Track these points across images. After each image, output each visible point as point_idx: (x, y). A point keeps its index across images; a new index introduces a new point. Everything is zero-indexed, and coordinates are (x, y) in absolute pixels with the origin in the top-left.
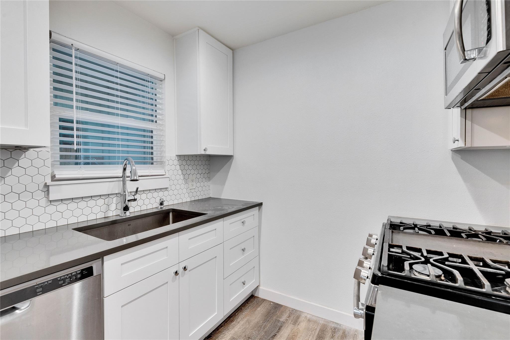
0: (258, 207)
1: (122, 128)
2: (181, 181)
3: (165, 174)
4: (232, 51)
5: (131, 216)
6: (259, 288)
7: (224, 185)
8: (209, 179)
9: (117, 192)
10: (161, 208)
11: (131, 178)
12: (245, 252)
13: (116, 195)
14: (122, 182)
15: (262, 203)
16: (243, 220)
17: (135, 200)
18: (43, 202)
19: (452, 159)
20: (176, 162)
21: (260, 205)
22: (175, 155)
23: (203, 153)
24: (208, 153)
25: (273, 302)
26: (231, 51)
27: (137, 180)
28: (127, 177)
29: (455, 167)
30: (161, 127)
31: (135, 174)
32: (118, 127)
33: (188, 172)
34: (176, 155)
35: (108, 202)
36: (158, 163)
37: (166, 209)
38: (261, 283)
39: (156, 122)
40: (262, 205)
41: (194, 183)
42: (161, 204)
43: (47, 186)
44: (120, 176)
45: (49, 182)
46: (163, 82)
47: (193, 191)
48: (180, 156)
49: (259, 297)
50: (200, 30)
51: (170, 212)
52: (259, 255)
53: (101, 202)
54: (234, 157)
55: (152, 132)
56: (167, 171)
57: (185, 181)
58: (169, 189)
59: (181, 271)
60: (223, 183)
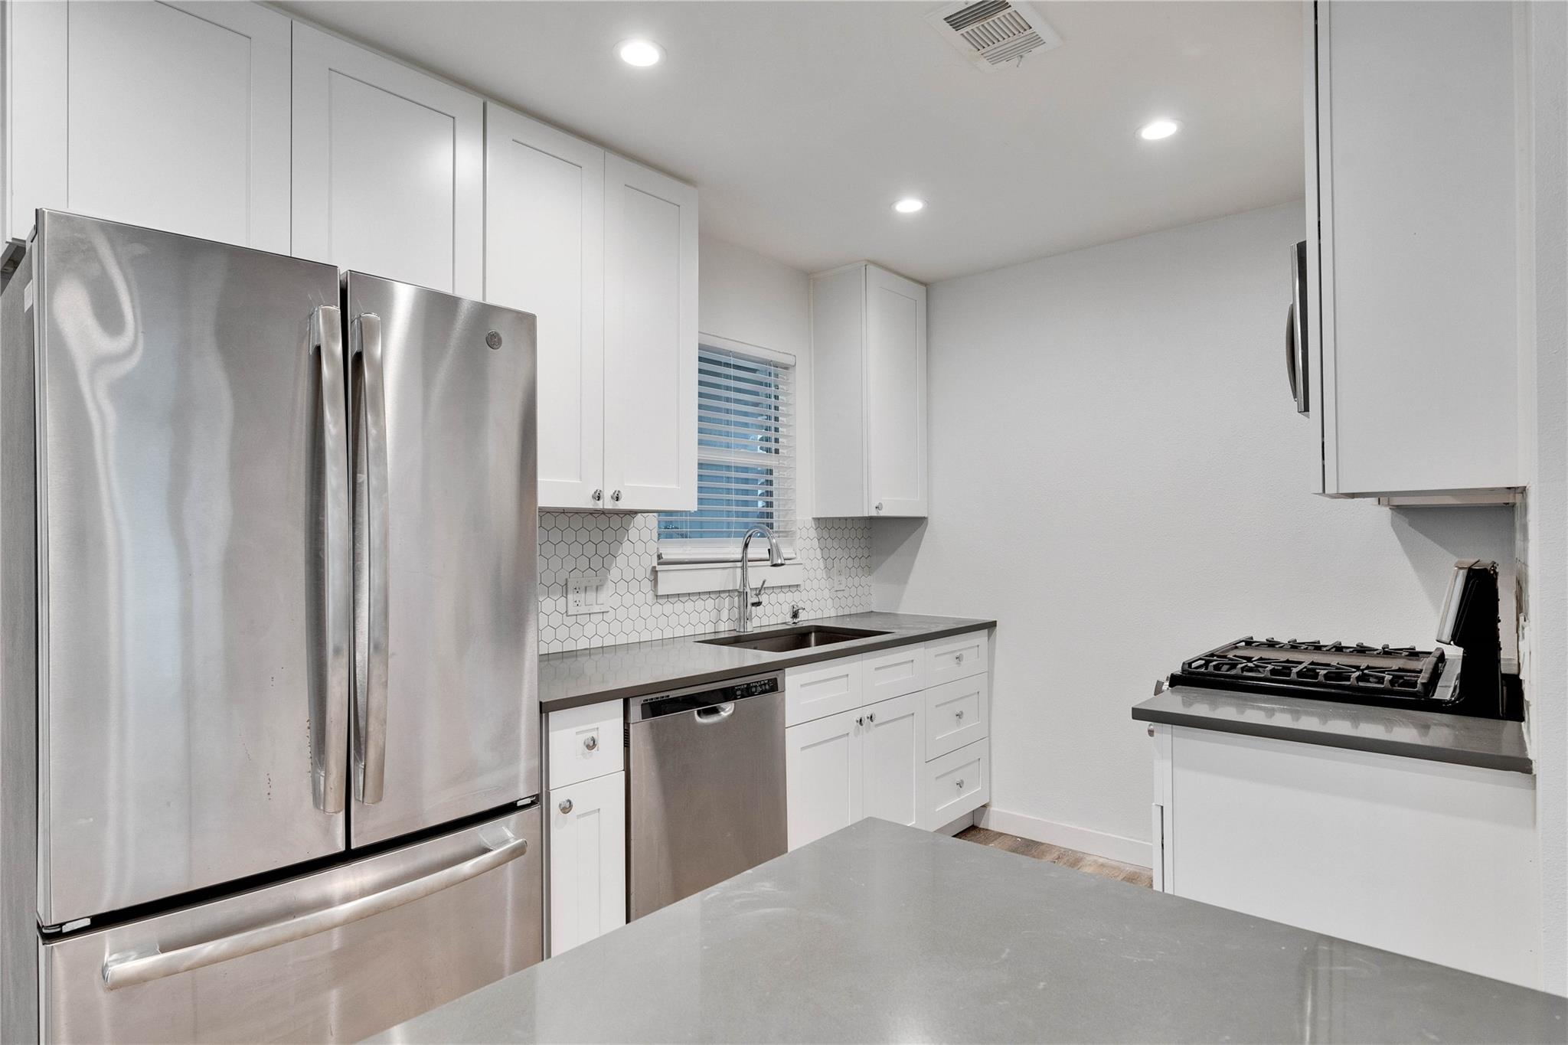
0: (986, 630)
1: (738, 469)
2: (821, 574)
3: (794, 556)
4: (925, 288)
5: (754, 632)
6: (989, 811)
7: (906, 582)
8: (870, 569)
9: (731, 589)
10: (794, 623)
11: (772, 562)
12: (961, 720)
13: (727, 594)
14: (739, 571)
15: (996, 622)
16: (958, 654)
17: (758, 604)
18: (650, 595)
19: (1392, 526)
20: (813, 533)
21: (991, 626)
22: (810, 518)
23: (874, 513)
24: (883, 513)
25: (1020, 838)
26: (923, 288)
27: (782, 565)
28: (749, 561)
29: (1398, 542)
30: (784, 460)
31: (779, 555)
32: (728, 468)
33: (833, 553)
34: (813, 518)
35: (719, 607)
36: (781, 534)
37: (804, 625)
38: (993, 800)
39: (777, 451)
40: (996, 626)
41: (842, 578)
42: (795, 615)
43: (654, 571)
44: (738, 559)
45: (655, 564)
46: (790, 371)
47: (840, 594)
48: (819, 519)
49: (989, 828)
50: (871, 268)
51: (811, 633)
52: (989, 736)
53: (710, 603)
54: (929, 521)
55: (770, 472)
56: (798, 551)
57: (826, 572)
58: (802, 588)
59: (866, 721)
60: (902, 578)
